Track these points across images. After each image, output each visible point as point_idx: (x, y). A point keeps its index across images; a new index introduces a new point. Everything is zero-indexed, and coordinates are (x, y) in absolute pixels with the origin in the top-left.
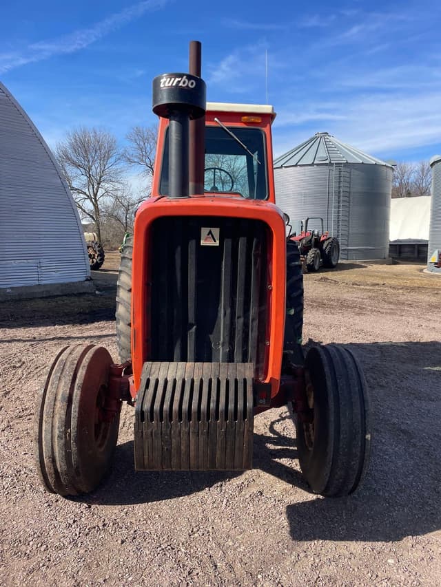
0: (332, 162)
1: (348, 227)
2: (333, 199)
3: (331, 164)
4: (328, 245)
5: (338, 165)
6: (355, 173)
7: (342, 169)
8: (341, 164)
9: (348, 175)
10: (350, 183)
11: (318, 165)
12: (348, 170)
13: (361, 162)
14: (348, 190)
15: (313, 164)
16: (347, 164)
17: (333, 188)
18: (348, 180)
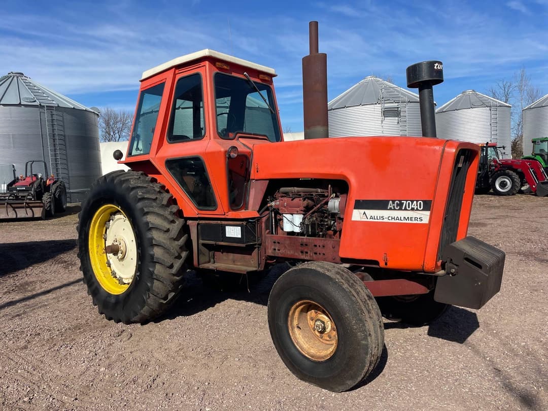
0: (42, 104)
1: (68, 170)
2: (49, 142)
3: (41, 106)
4: (56, 189)
5: (50, 108)
6: (68, 117)
7: (54, 112)
8: (53, 107)
9: (61, 118)
10: (63, 126)
11: (26, 106)
12: (60, 113)
13: (73, 107)
14: (62, 133)
15: (20, 105)
16: (58, 108)
17: (47, 131)
18: (61, 123)
